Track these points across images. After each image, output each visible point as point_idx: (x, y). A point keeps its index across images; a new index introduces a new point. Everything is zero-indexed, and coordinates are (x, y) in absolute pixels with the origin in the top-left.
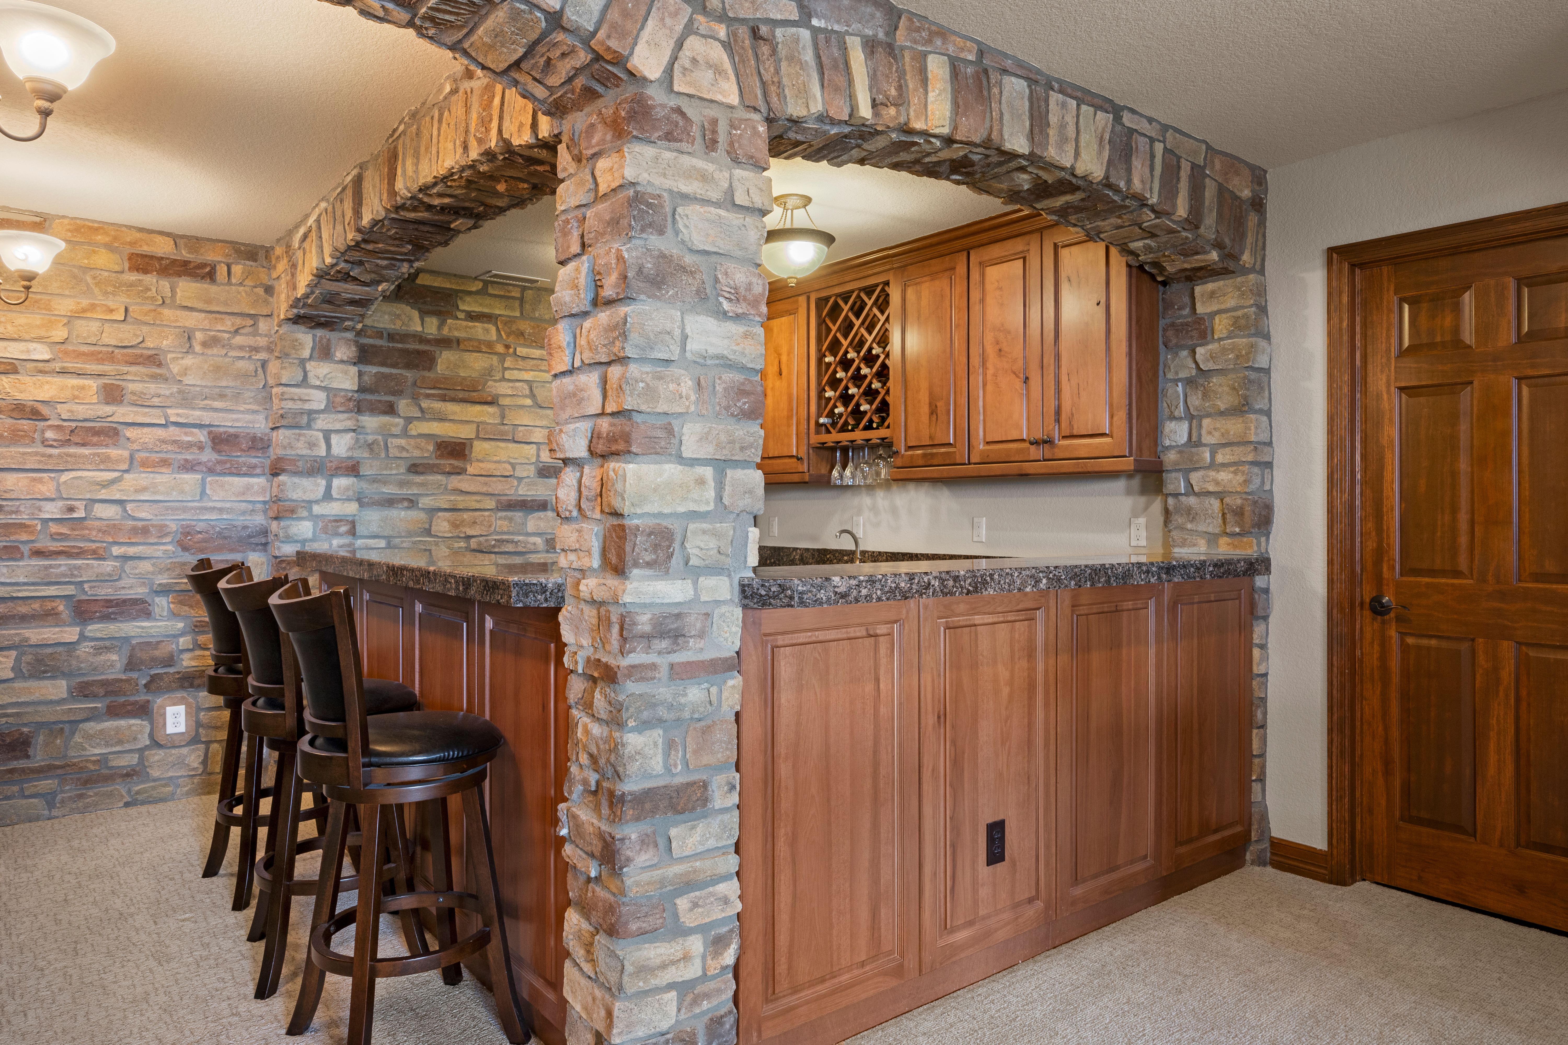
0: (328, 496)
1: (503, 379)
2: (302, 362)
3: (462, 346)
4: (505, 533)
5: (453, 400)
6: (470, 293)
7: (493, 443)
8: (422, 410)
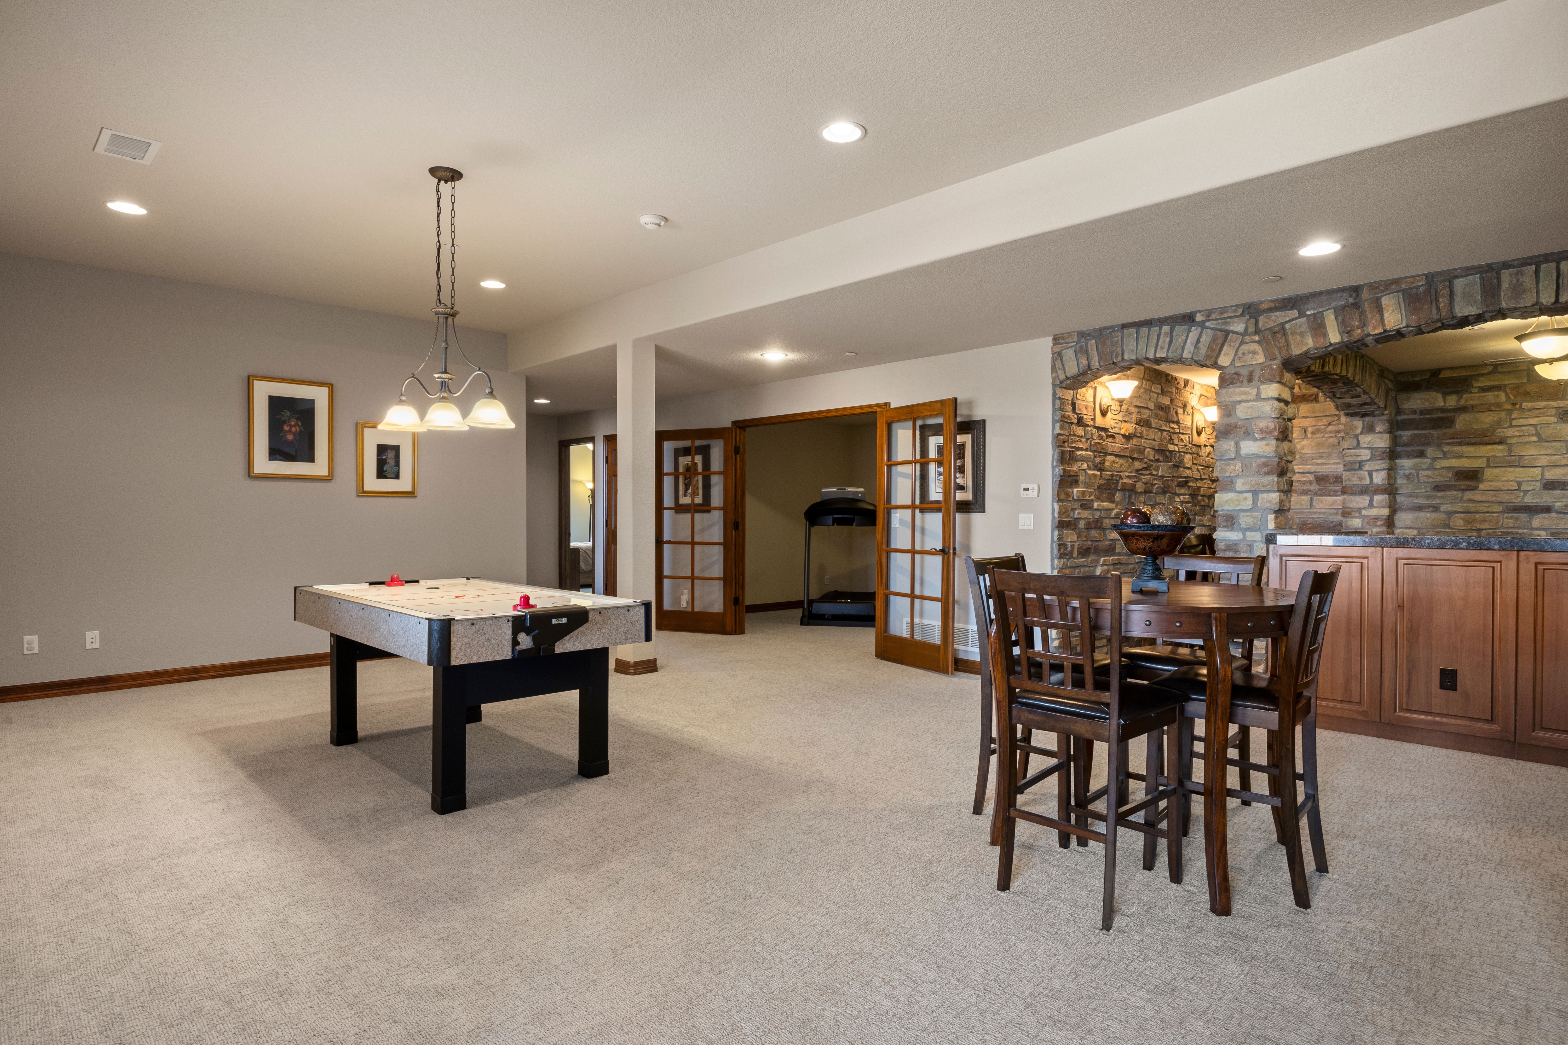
0: (1371, 505)
1: (1511, 426)
2: (1356, 436)
3: (1475, 410)
4: (1511, 528)
5: (1467, 444)
6: (1483, 375)
7: (1502, 469)
8: (1444, 453)
